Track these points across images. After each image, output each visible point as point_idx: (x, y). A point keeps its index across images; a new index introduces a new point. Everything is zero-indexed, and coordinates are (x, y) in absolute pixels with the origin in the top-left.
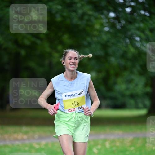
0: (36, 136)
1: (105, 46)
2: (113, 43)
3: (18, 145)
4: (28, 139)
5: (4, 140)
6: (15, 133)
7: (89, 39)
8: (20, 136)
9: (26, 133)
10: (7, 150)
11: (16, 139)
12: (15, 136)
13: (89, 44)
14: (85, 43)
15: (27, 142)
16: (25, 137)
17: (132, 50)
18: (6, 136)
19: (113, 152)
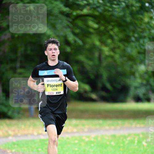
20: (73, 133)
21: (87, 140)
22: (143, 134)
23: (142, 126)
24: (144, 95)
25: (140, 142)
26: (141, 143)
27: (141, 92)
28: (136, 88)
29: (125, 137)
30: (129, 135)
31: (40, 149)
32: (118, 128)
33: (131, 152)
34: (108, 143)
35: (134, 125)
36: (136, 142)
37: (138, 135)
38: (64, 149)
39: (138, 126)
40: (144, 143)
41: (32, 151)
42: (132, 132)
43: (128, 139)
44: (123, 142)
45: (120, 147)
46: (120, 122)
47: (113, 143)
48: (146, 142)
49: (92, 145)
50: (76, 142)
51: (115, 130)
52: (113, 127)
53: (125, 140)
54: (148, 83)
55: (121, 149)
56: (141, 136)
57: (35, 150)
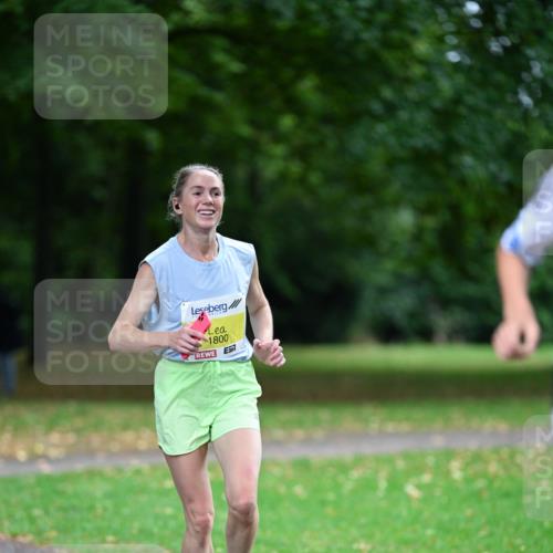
2: (473, 109)
5: (91, 453)
7: (387, 93)
12: (129, 436)
13: (391, 108)
14: (376, 107)
18: (95, 440)
19: (477, 496)
22: (406, 456)
23: (405, 427)
24: (412, 315)
25: (395, 485)
26: (401, 488)
27: (400, 305)
28: (383, 291)
29: (343, 468)
30: (359, 461)
31: (37, 512)
32: (319, 434)
33: (363, 520)
34: (282, 490)
35: (374, 426)
36: (383, 484)
37: (390, 461)
38: (126, 511)
39: (390, 427)
40: (411, 490)
41: (11, 517)
42: (368, 449)
43: (355, 474)
44: (337, 487)
45: (323, 503)
46: (324, 414)
47: (299, 490)
48: (419, 487)
50: (168, 484)
51: (308, 441)
52: (300, 433)
53: (341, 478)
54: (424, 276)
55: (330, 510)
56: (401, 464)
57: (19, 514)
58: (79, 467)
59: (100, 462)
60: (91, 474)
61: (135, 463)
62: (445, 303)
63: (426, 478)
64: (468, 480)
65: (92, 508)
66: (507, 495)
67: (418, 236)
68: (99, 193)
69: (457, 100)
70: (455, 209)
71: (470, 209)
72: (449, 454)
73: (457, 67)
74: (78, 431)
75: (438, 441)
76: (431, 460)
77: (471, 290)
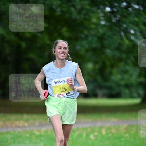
0: (37, 124)
1: (101, 39)
2: (109, 36)
3: (20, 132)
4: (29, 126)
5: (7, 127)
6: (16, 120)
7: (86, 32)
8: (21, 123)
9: (27, 121)
10: (9, 137)
11: (18, 127)
12: (17, 123)
13: (87, 36)
14: (83, 36)
15: (28, 129)
16: (26, 124)
17: (127, 42)
18: (8, 124)
19: (109, 138)
20: (24, 127)
21: (38, 133)
22: (91, 128)
23: (90, 120)
24: (92, 91)
25: (88, 135)
29: (74, 131)
30: (78, 129)
33: (79, 145)
35: (82, 120)
36: (84, 135)
37: (86, 129)
39: (87, 120)
40: (92, 137)
42: (80, 126)
43: (77, 133)
44: (72, 136)
48: (94, 136)
49: (43, 138)
50: (28, 135)
54: (95, 80)
55: (70, 142)
56: (89, 130)
58: (4, 131)
59: (10, 130)
60: (7, 133)
61: (19, 130)
62: (101, 87)
63: (96, 134)
64: (107, 134)
65: (7, 142)
66: (117, 138)
67: (94, 70)
68: (9, 58)
69: (104, 34)
70: (104, 63)
71: (108, 63)
72: (102, 127)
73: (104, 25)
74: (4, 121)
75: (99, 124)
76: (97, 129)
77: (107, 84)
